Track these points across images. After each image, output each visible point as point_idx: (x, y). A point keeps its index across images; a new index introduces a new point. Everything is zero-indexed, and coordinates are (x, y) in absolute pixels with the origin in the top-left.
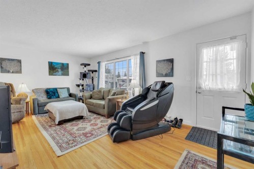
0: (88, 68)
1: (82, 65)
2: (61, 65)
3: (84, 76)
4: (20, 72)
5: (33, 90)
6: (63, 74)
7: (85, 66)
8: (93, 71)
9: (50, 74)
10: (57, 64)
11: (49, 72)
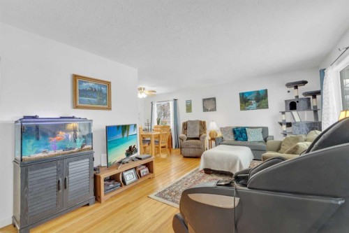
0: (302, 89)
1: (288, 85)
2: (255, 95)
3: (293, 106)
4: (214, 109)
5: (221, 128)
6: (258, 107)
7: (296, 87)
8: (315, 94)
9: (241, 109)
10: (250, 93)
11: (241, 106)
